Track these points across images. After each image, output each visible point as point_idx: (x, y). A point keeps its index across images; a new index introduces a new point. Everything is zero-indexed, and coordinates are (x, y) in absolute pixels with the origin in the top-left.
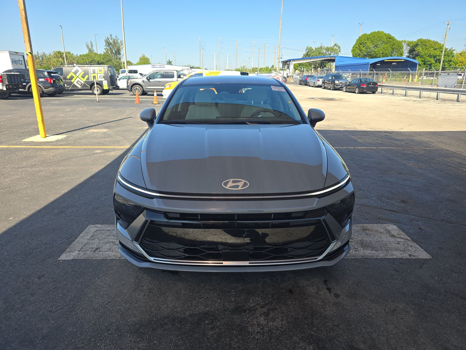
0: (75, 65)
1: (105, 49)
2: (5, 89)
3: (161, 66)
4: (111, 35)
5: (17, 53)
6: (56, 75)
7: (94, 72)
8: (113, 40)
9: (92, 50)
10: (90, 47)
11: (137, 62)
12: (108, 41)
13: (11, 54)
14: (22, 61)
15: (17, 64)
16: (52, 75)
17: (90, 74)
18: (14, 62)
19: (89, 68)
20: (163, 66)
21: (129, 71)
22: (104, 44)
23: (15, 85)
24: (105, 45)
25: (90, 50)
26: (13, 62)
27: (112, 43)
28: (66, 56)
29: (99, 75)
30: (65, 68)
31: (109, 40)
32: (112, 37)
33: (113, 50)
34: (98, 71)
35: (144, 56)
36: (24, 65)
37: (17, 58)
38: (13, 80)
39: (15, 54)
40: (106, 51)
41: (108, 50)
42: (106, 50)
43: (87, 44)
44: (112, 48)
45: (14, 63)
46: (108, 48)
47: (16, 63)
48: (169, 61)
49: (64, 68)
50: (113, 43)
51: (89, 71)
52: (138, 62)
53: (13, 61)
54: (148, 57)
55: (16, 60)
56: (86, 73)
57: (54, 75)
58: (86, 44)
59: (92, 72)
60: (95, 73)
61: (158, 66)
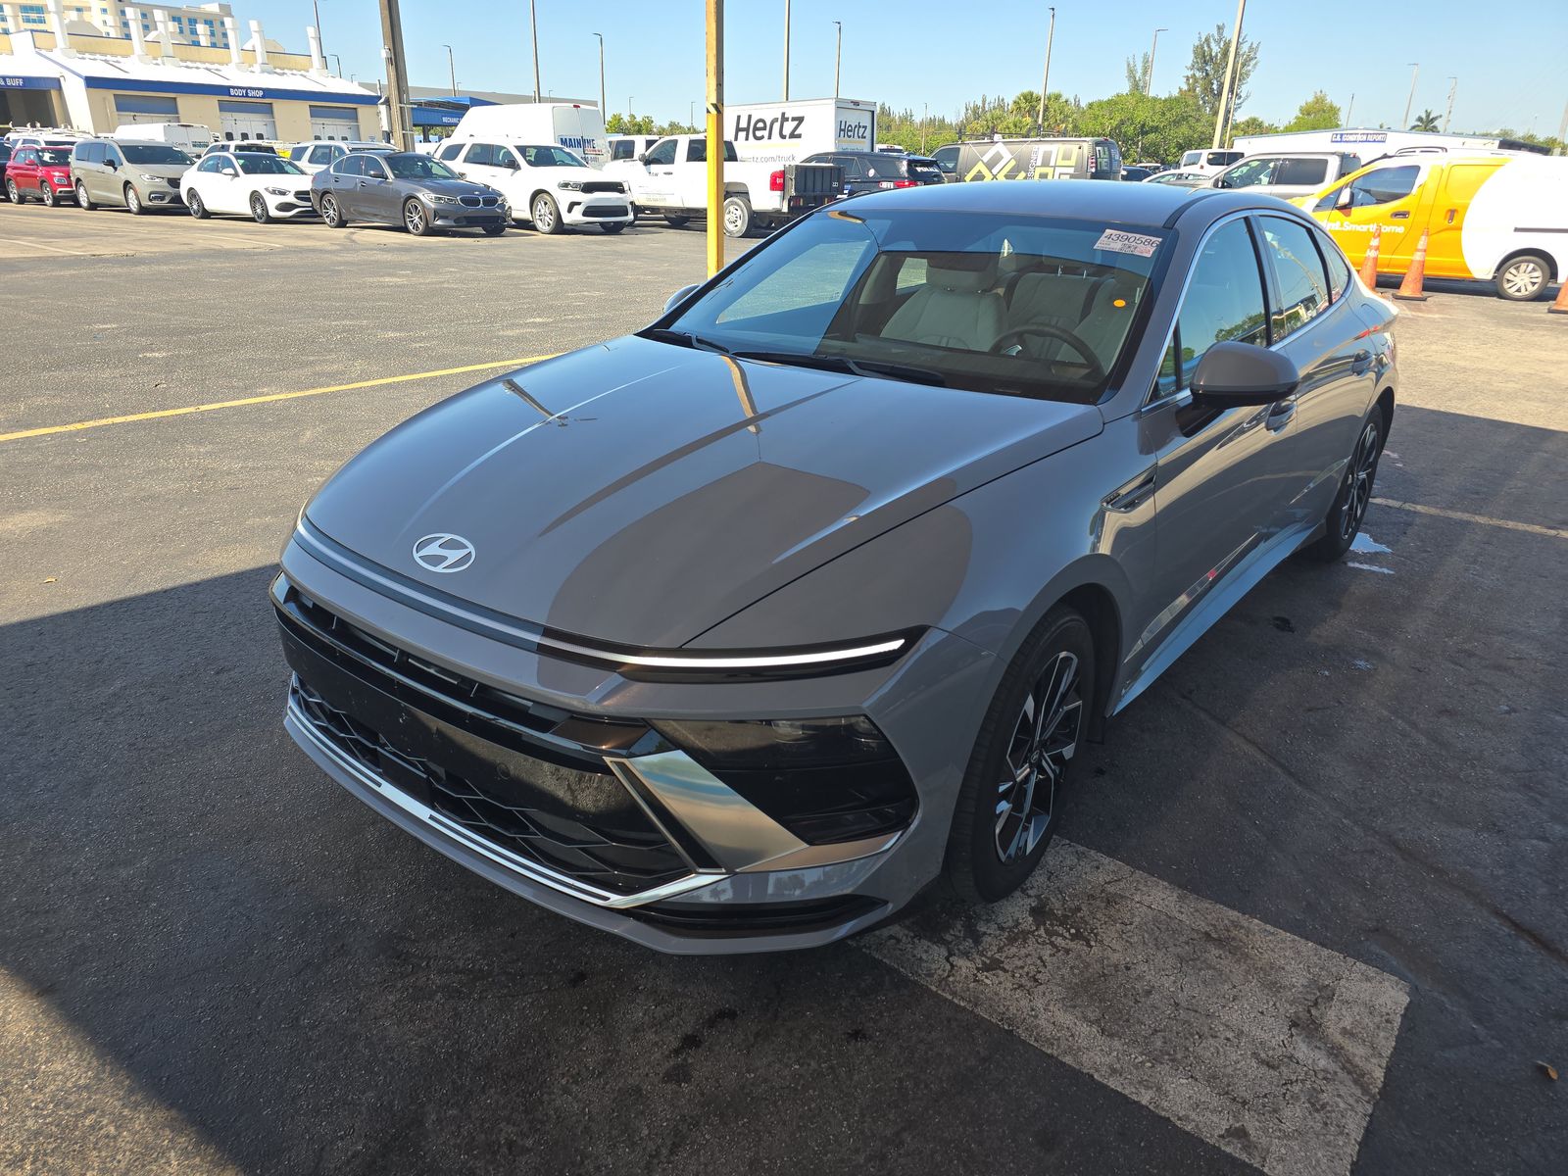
0: (997, 137)
1: (1188, 80)
2: (785, 209)
3: (1370, 138)
4: (1220, 28)
5: (856, 103)
6: (931, 170)
7: (1045, 164)
8: (1222, 44)
9: (1141, 84)
10: (1138, 75)
11: (1286, 123)
12: (1206, 48)
13: (842, 106)
14: (865, 127)
15: (850, 137)
16: (919, 169)
17: (1031, 169)
18: (844, 130)
19: (1035, 147)
20: (1379, 138)
21: (1211, 156)
22: (1190, 58)
23: (815, 197)
24: (1189, 65)
25: (1136, 86)
26: (841, 130)
27: (1217, 55)
28: (1046, 109)
29: (1058, 170)
30: (968, 147)
31: (1209, 47)
32: (1225, 34)
33: (1215, 82)
34: (1060, 157)
35: (1319, 100)
36: (868, 141)
37: (853, 118)
38: (810, 184)
39: (852, 106)
40: (1188, 84)
41: (1196, 81)
42: (1191, 81)
43: (1132, 63)
44: (1211, 72)
45: (842, 133)
46: (1198, 74)
47: (849, 133)
48: (1428, 115)
49: (962, 148)
50: (1219, 55)
51: (1034, 157)
52: (1293, 121)
53: (843, 127)
54: (1336, 104)
55: (850, 126)
56: (1022, 166)
57: (925, 169)
58: (1129, 65)
59: (1039, 163)
60: (1048, 166)
61: (1359, 138)
